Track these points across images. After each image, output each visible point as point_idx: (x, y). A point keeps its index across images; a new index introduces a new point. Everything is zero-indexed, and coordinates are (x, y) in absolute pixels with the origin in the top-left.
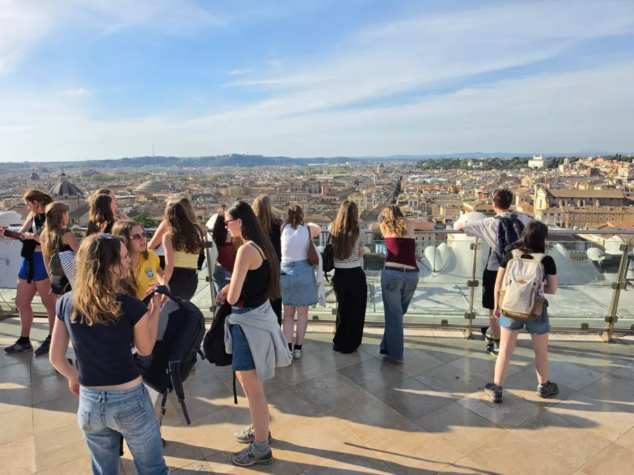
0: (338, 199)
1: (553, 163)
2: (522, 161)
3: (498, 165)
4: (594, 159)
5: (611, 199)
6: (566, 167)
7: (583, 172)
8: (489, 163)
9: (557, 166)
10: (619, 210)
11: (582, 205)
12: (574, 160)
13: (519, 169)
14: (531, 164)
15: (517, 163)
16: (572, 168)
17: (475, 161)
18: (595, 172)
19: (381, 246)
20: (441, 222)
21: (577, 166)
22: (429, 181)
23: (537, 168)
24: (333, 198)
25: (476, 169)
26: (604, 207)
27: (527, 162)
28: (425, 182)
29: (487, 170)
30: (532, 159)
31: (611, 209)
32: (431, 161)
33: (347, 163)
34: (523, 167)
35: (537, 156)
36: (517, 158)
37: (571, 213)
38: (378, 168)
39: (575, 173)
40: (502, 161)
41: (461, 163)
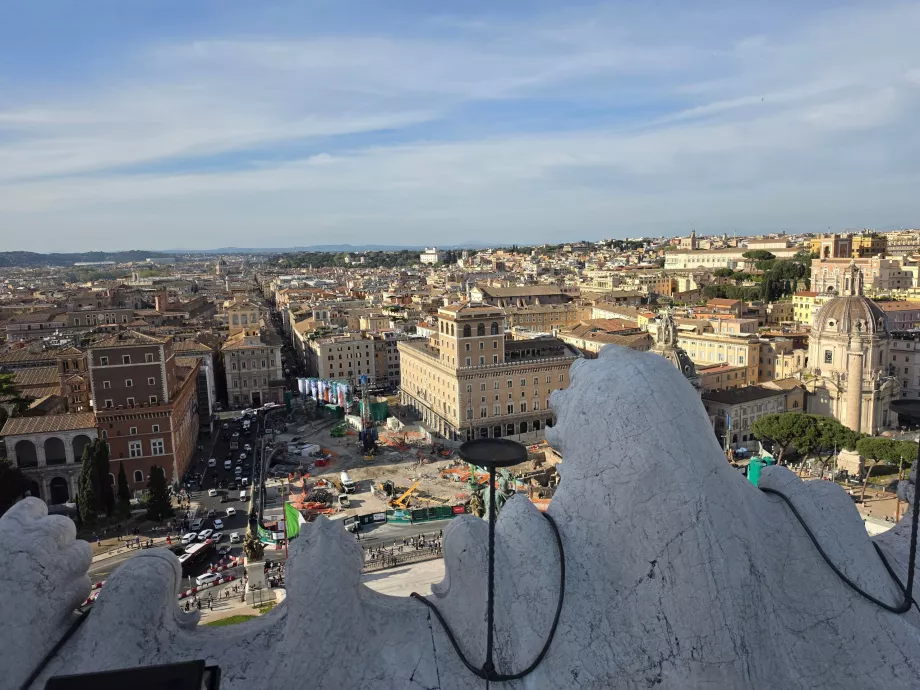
0: (187, 316)
1: (449, 258)
2: (412, 255)
3: (384, 260)
4: (494, 252)
5: (550, 296)
6: (466, 262)
7: (487, 268)
8: (372, 259)
9: (455, 262)
10: (561, 307)
11: (522, 305)
12: (472, 253)
13: (411, 265)
14: (424, 259)
15: (407, 258)
16: (473, 263)
17: (353, 256)
18: (500, 266)
19: (307, 381)
20: (380, 338)
21: (478, 260)
22: (311, 283)
23: (431, 263)
24: (178, 314)
25: (357, 266)
26: (547, 306)
27: (419, 257)
28: (306, 285)
29: (372, 267)
30: (423, 252)
31: (554, 307)
32: (287, 256)
33: (148, 260)
34: (416, 263)
35: (429, 249)
36: (406, 252)
37: (514, 315)
38: (217, 267)
39: (479, 269)
40: (388, 256)
41: (335, 258)
